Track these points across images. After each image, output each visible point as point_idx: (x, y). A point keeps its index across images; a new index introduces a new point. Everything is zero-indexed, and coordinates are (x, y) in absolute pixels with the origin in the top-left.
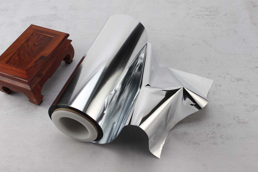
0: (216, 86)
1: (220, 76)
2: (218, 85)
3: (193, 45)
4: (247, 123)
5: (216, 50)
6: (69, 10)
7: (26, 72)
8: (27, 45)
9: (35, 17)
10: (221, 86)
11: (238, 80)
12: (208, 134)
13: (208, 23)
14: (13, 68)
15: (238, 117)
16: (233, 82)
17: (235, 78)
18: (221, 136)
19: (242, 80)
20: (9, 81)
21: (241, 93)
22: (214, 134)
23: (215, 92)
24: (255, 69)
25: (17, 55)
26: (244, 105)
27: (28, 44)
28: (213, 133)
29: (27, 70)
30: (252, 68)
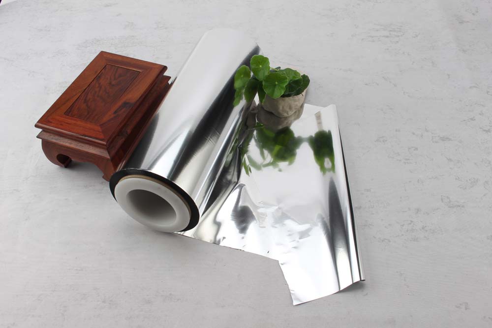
0: (409, 149)
1: (414, 134)
2: (413, 147)
3: (366, 84)
4: (463, 206)
5: (404, 92)
6: (155, 29)
7: (101, 127)
8: (97, 85)
9: (98, 41)
10: (416, 149)
11: (443, 139)
12: (403, 225)
13: (388, 49)
14: (79, 123)
15: (448, 198)
16: (436, 142)
17: (439, 136)
18: (423, 228)
19: (450, 140)
20: (71, 143)
21: (450, 160)
22: (412, 224)
23: (408, 160)
24: (469, 121)
25: (83, 101)
26: (456, 179)
27: (99, 84)
28: (410, 224)
29: (102, 124)
30: (465, 120)
